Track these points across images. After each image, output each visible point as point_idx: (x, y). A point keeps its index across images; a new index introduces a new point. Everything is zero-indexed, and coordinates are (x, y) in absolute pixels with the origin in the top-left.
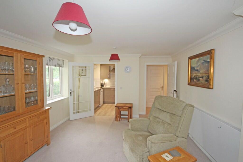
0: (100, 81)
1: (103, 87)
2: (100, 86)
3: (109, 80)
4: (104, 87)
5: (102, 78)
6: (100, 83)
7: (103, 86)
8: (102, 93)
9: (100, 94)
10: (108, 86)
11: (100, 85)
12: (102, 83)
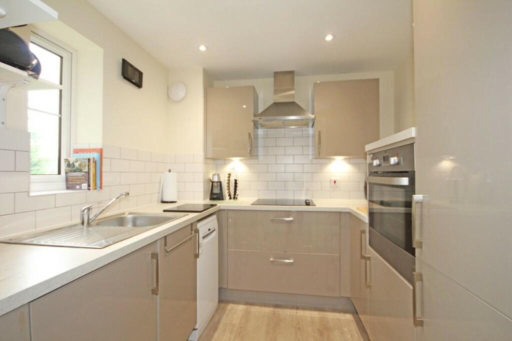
0: (207, 173)
1: (220, 204)
2: (199, 199)
3: (249, 166)
4: (226, 204)
5: (216, 158)
6: (202, 180)
7: (220, 197)
8: (208, 247)
9: (197, 256)
10: (245, 200)
11: (205, 191)
12: (216, 180)
